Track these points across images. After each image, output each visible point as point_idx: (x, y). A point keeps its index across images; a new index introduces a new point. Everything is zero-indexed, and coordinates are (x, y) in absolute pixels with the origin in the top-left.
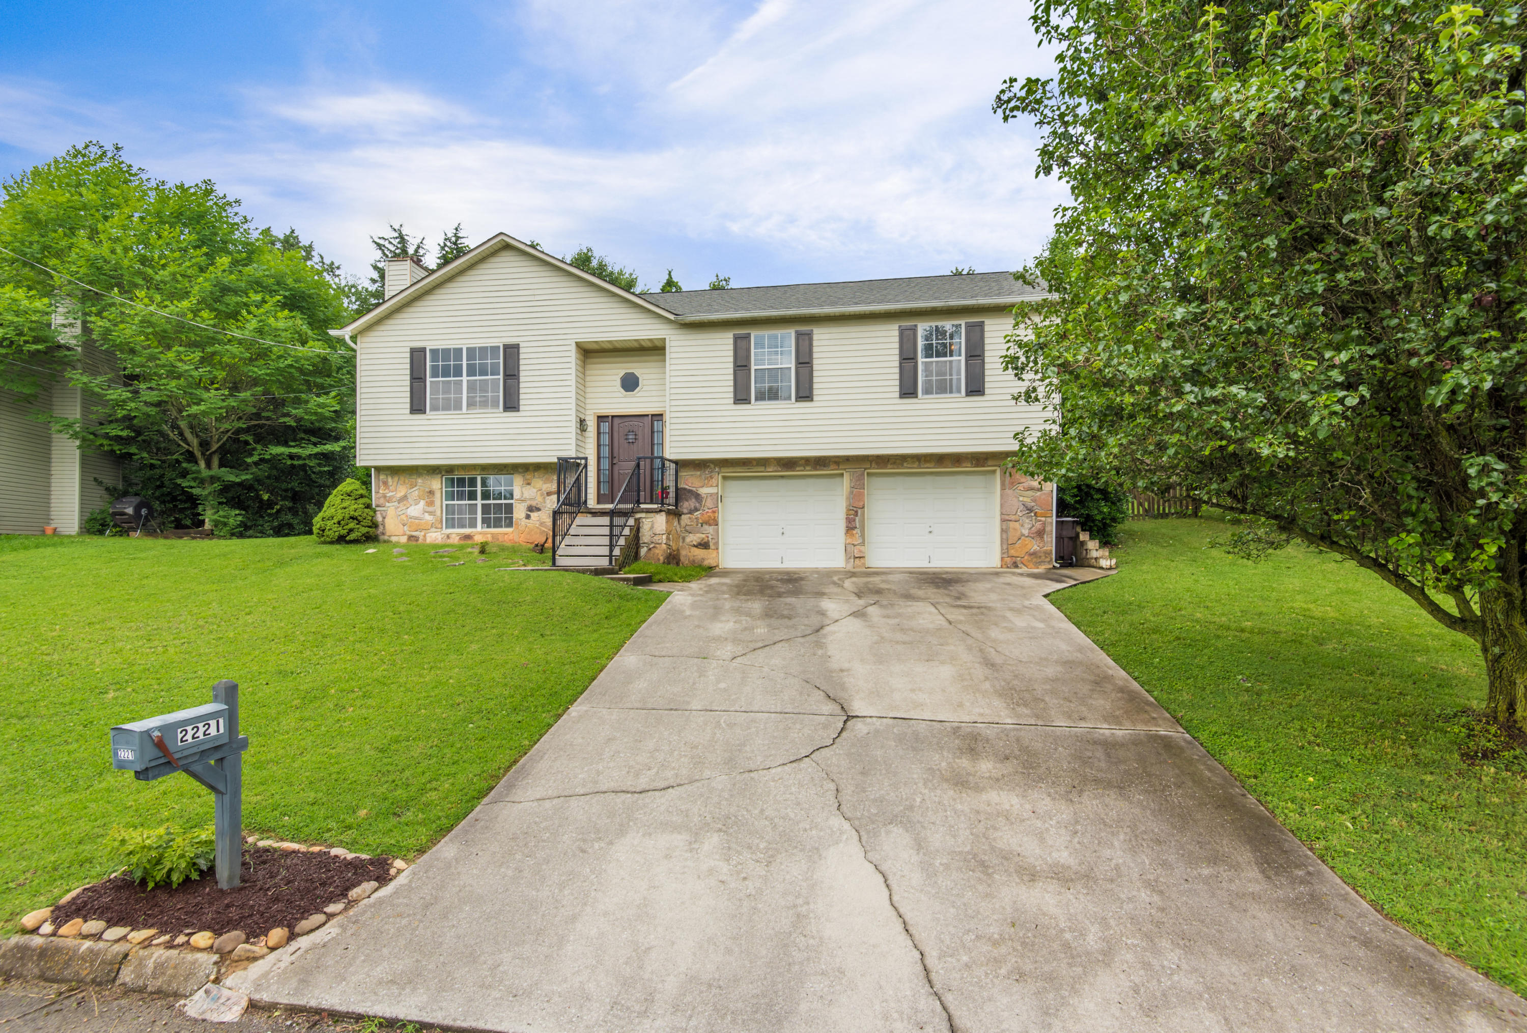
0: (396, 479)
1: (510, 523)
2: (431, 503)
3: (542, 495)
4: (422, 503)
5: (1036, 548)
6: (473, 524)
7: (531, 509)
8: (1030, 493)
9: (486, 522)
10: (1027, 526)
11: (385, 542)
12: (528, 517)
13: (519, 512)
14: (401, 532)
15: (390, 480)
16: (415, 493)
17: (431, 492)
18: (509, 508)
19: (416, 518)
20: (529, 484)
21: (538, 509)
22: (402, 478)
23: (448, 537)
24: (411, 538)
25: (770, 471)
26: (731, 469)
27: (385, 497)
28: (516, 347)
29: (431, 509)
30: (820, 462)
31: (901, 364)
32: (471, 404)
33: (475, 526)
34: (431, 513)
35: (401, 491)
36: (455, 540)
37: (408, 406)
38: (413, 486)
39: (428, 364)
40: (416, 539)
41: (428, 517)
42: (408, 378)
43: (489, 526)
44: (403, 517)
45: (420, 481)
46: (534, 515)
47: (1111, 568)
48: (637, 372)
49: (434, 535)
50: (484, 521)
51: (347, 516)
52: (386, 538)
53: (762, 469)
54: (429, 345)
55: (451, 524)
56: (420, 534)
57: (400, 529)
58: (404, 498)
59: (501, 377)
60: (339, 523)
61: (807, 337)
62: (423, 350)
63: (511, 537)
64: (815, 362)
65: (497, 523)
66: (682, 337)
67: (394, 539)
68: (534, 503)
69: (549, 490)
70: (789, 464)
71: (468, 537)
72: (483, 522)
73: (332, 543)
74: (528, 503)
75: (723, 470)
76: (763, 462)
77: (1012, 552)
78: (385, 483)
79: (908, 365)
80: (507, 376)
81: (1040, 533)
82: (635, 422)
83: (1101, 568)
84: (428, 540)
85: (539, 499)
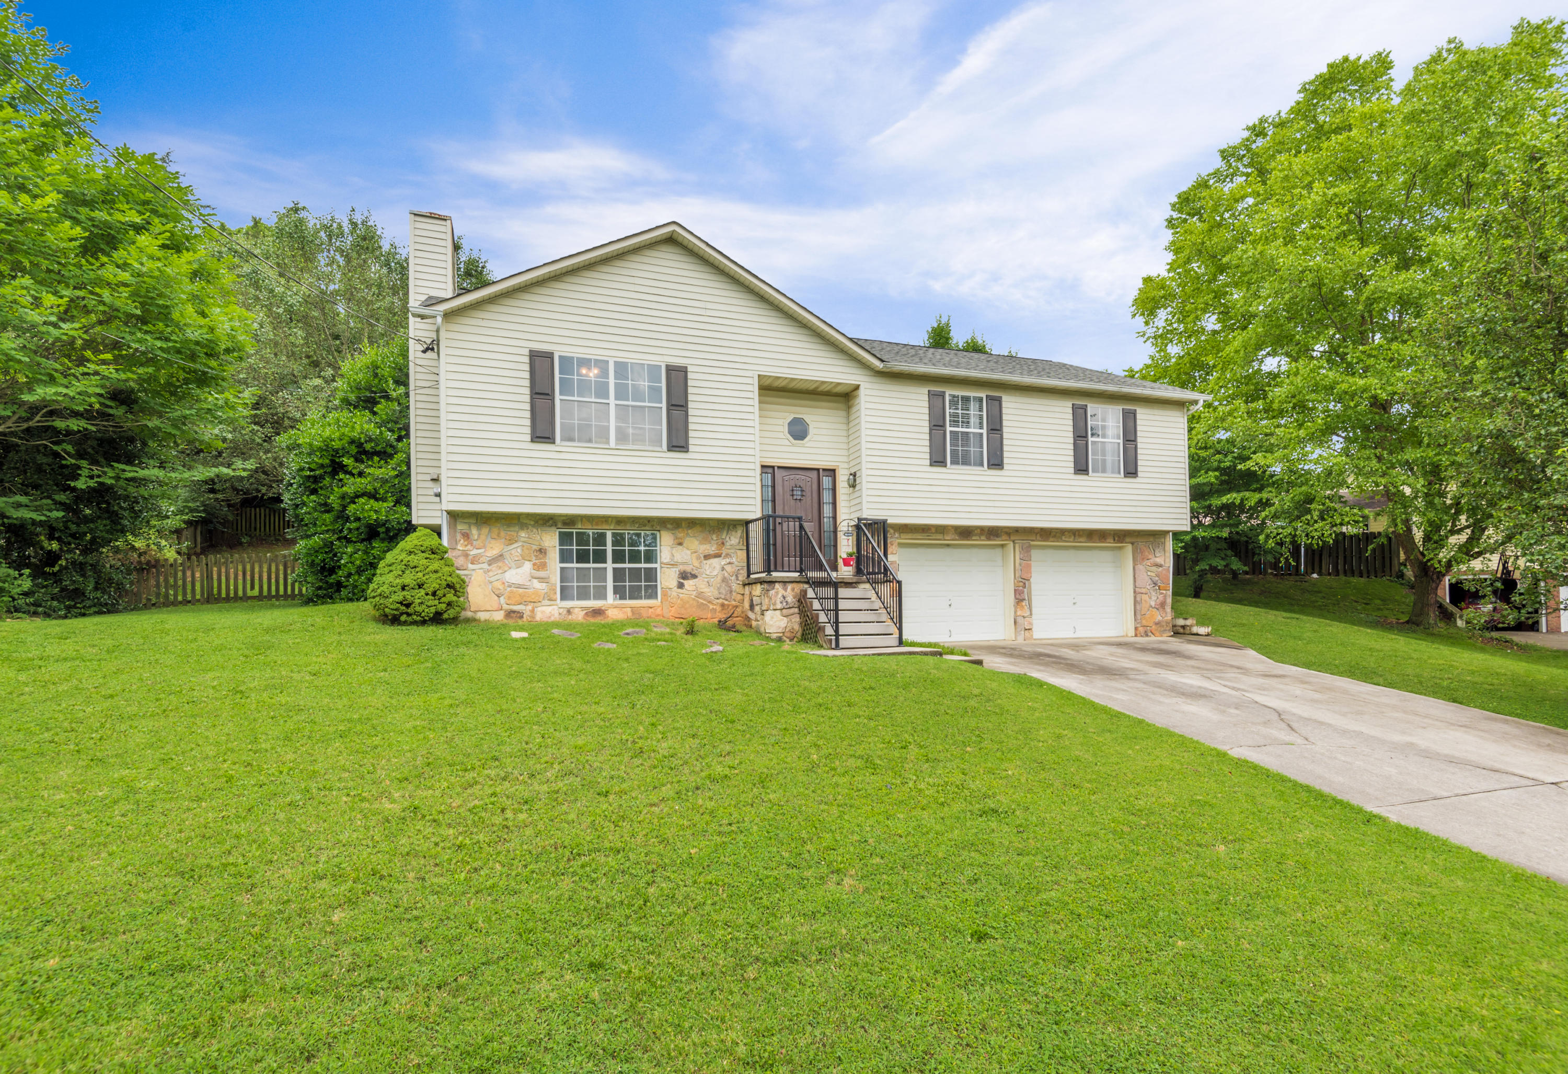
0: (485, 530)
1: (652, 592)
2: (542, 566)
3: (698, 558)
4: (528, 566)
5: (1160, 618)
6: (601, 594)
7: (684, 576)
8: (1154, 568)
9: (619, 592)
10: (1154, 598)
11: (468, 620)
12: (681, 586)
13: (667, 579)
14: (496, 606)
15: (474, 532)
16: (516, 550)
17: (542, 551)
18: (651, 575)
19: (519, 586)
20: (680, 544)
21: (694, 576)
22: (495, 530)
23: (569, 612)
24: (510, 614)
25: (949, 539)
26: (910, 536)
27: (466, 556)
28: (683, 371)
29: (542, 574)
30: (992, 532)
31: (1075, 440)
32: (622, 437)
33: (604, 597)
34: (541, 580)
35: (494, 549)
36: (579, 616)
37: (528, 430)
38: (511, 541)
39: (557, 376)
40: (520, 615)
41: (536, 584)
42: (527, 391)
43: (623, 597)
44: (498, 585)
45: (523, 534)
46: (689, 584)
47: (1208, 635)
48: (807, 418)
49: (548, 610)
50: (616, 590)
51: (444, 583)
52: (469, 614)
53: (940, 536)
54: (559, 351)
55: (565, 594)
56: (526, 609)
57: (494, 602)
58: (501, 557)
59: (664, 405)
60: (434, 594)
61: (997, 403)
62: (549, 356)
63: (659, 611)
64: (1005, 430)
65: (635, 594)
66: (876, 386)
67: (482, 616)
68: (688, 569)
69: (707, 553)
70: (965, 532)
71: (598, 612)
72: (615, 593)
73: (423, 622)
74: (682, 568)
75: (903, 536)
76: (941, 530)
77: (1144, 622)
78: (466, 536)
79: (1081, 442)
80: (671, 406)
81: (1163, 605)
82: (801, 476)
83: (1197, 634)
84: (539, 617)
85: (696, 564)
